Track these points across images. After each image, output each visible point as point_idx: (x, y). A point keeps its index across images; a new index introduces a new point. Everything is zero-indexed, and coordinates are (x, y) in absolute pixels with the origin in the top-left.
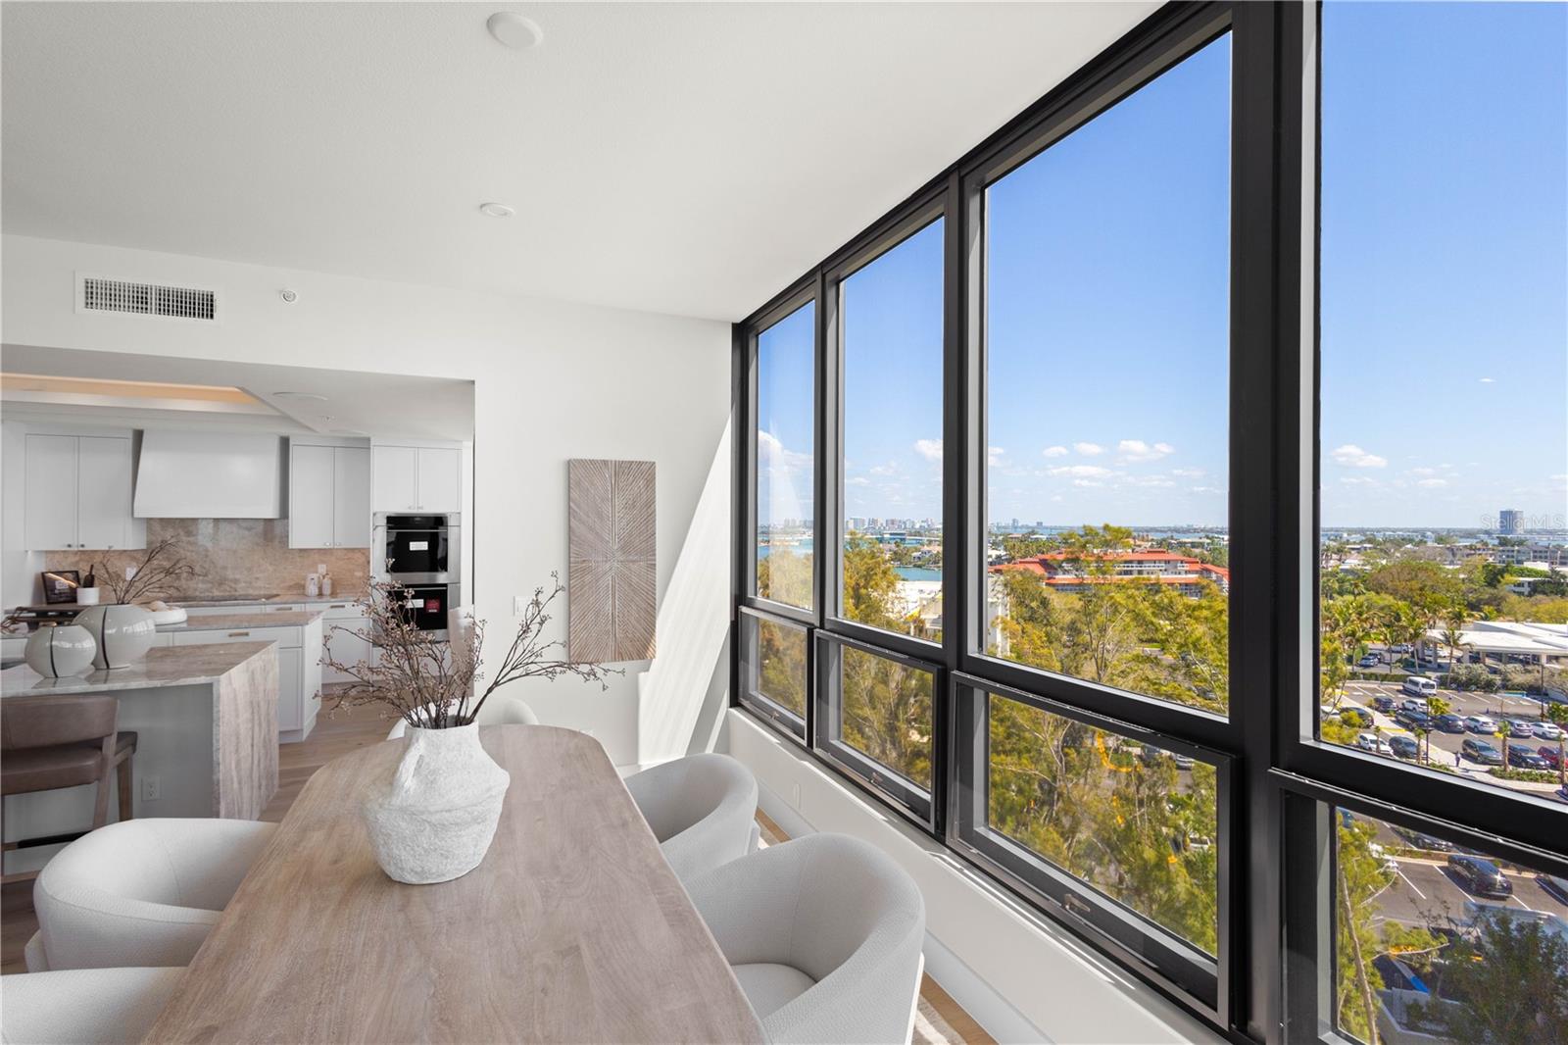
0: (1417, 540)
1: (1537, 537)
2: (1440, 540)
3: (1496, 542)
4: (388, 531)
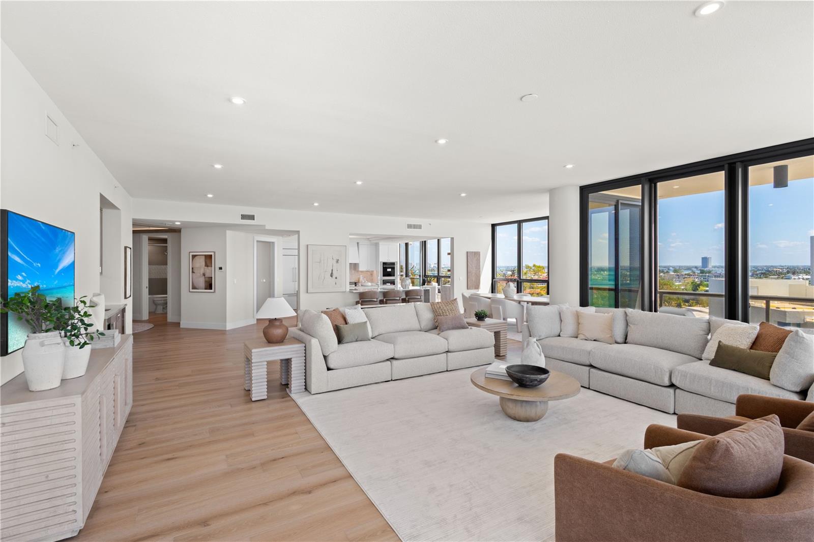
0: (665, 271)
1: (716, 269)
2: (675, 271)
3: (699, 272)
4: (383, 266)
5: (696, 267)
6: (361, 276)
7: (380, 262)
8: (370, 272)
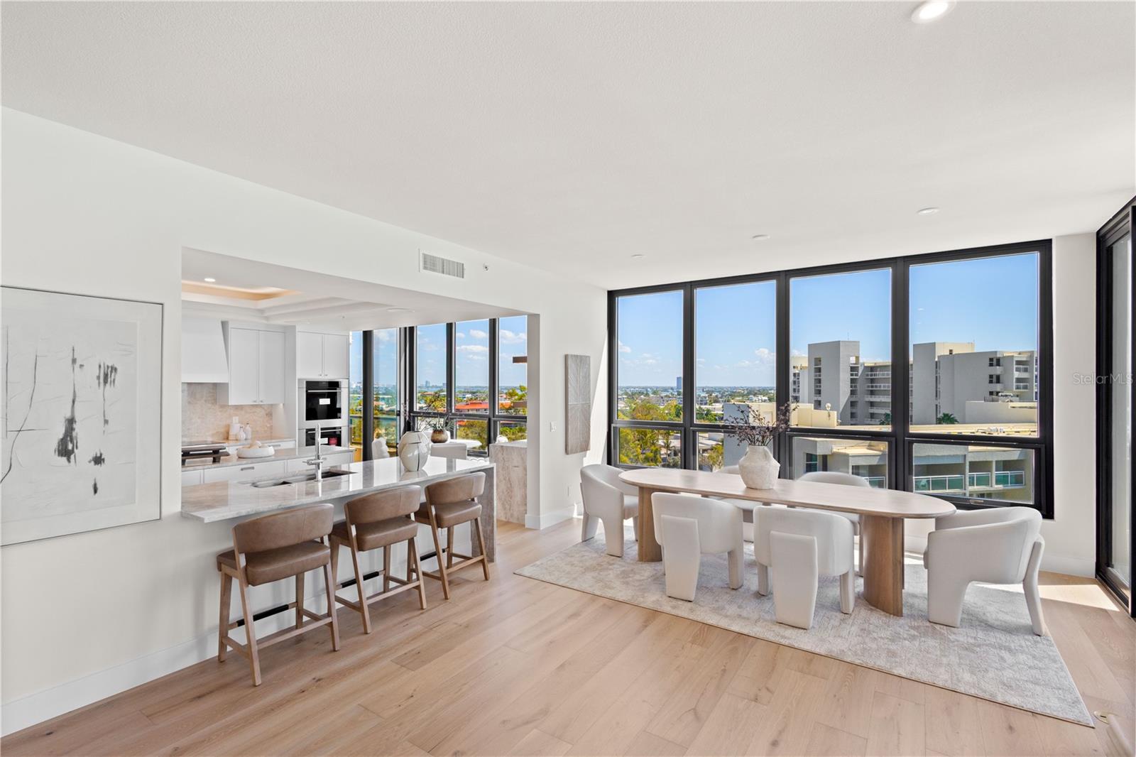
2: (654, 393)
4: (307, 391)
5: (672, 389)
6: (236, 420)
7: (299, 380)
8: (264, 408)
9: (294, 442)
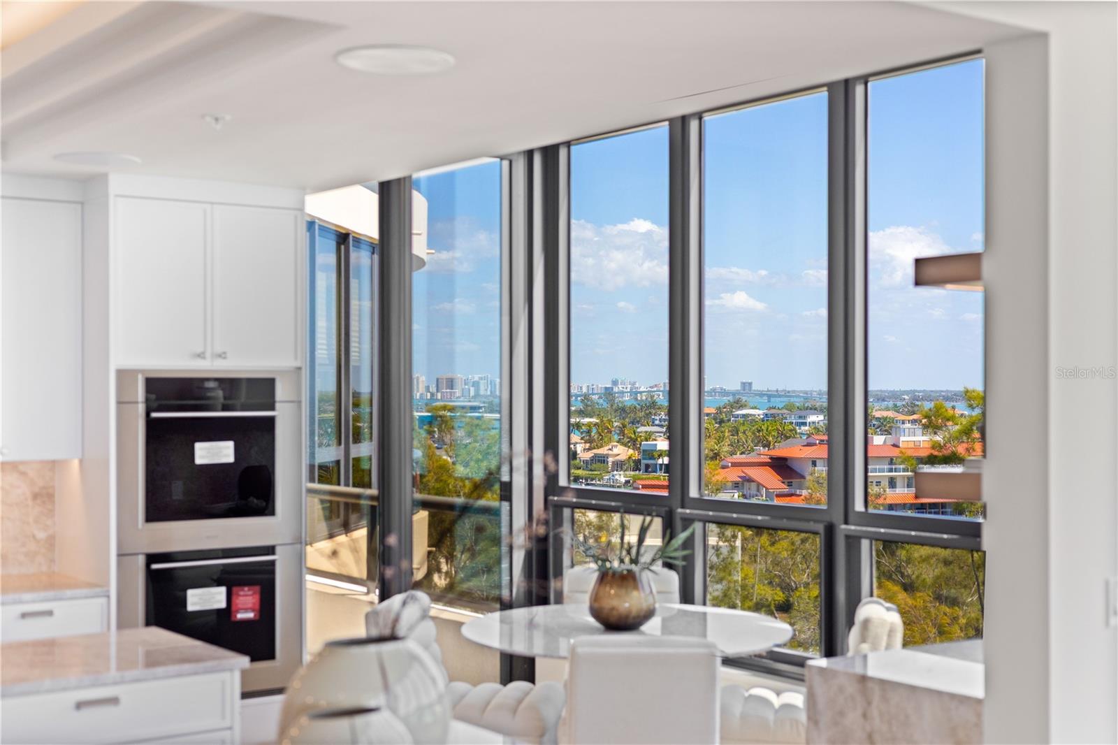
4: (148, 414)
7: (121, 374)
8: (23, 474)
9: (103, 600)
